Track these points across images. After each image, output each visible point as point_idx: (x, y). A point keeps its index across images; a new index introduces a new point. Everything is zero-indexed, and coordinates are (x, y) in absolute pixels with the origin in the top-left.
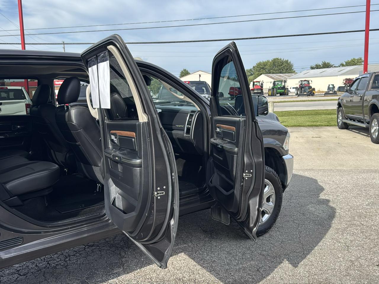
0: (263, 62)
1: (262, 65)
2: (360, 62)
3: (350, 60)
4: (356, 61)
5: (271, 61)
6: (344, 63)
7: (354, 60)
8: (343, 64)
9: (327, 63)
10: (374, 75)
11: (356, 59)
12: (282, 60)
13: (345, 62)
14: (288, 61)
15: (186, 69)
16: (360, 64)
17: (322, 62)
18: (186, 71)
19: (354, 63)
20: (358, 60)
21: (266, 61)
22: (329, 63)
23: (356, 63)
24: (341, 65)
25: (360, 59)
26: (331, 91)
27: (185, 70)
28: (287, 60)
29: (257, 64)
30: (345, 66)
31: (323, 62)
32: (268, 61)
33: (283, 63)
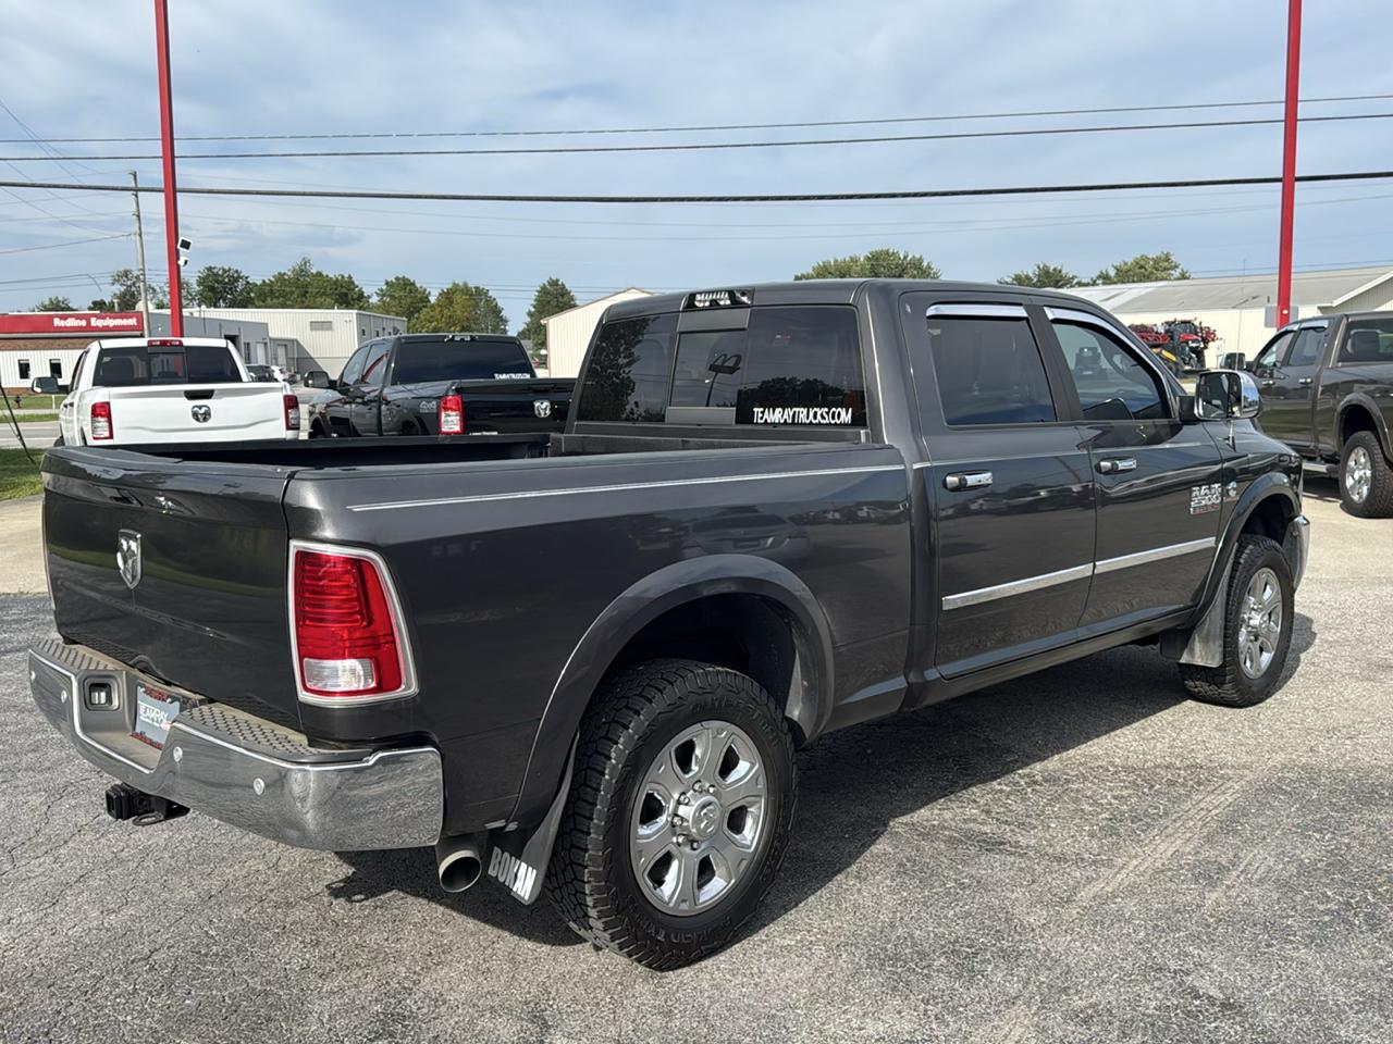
0: (836, 261)
1: (832, 271)
2: (1165, 269)
3: (1130, 260)
4: (1149, 267)
5: (862, 259)
6: (1112, 273)
7: (1142, 263)
8: (1107, 275)
9: (1055, 270)
10: (1344, 321)
11: (1150, 257)
12: (902, 257)
13: (1115, 268)
14: (920, 260)
15: (558, 280)
16: (1164, 274)
17: (1036, 268)
18: (557, 285)
19: (1143, 270)
20: (1157, 261)
21: (847, 259)
22: (1060, 271)
23: (1151, 273)
24: (1099, 277)
25: (1163, 257)
26: (1087, 369)
27: (554, 283)
28: (918, 256)
29: (814, 269)
30: (1115, 283)
31: (1039, 267)
32: (854, 260)
33: (906, 268)
